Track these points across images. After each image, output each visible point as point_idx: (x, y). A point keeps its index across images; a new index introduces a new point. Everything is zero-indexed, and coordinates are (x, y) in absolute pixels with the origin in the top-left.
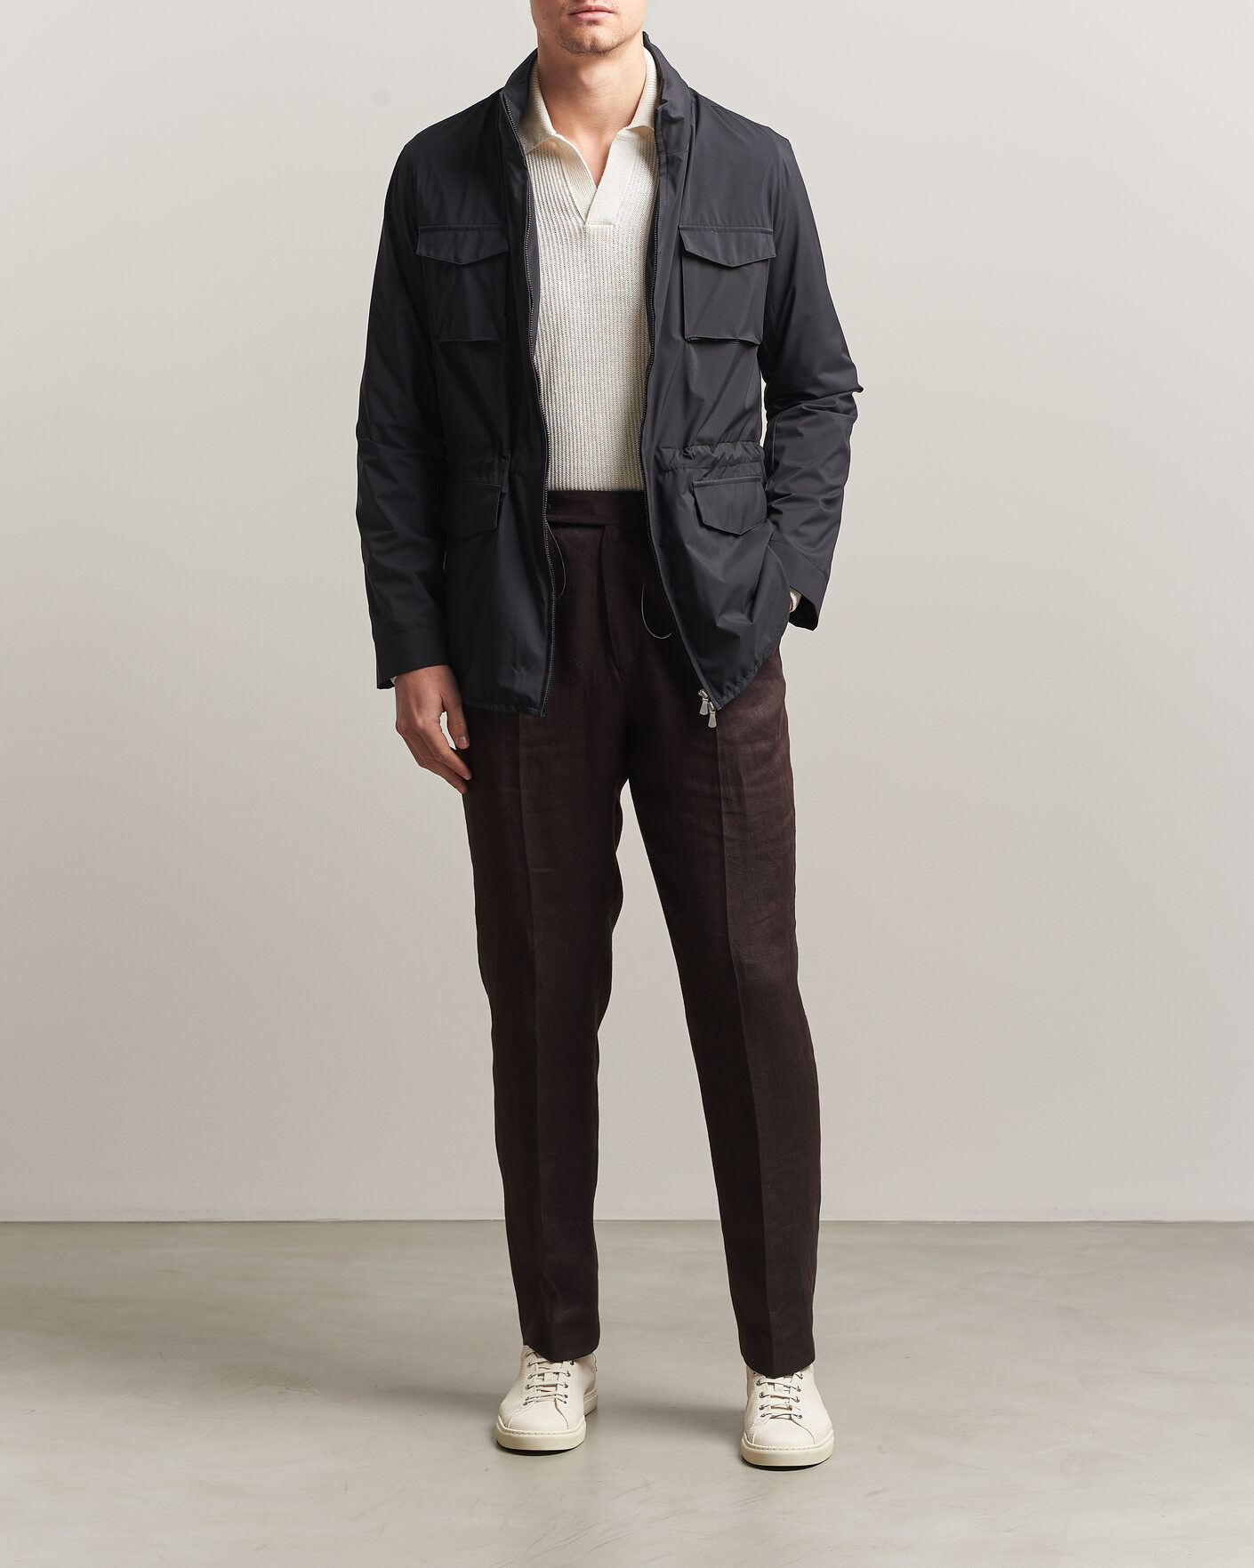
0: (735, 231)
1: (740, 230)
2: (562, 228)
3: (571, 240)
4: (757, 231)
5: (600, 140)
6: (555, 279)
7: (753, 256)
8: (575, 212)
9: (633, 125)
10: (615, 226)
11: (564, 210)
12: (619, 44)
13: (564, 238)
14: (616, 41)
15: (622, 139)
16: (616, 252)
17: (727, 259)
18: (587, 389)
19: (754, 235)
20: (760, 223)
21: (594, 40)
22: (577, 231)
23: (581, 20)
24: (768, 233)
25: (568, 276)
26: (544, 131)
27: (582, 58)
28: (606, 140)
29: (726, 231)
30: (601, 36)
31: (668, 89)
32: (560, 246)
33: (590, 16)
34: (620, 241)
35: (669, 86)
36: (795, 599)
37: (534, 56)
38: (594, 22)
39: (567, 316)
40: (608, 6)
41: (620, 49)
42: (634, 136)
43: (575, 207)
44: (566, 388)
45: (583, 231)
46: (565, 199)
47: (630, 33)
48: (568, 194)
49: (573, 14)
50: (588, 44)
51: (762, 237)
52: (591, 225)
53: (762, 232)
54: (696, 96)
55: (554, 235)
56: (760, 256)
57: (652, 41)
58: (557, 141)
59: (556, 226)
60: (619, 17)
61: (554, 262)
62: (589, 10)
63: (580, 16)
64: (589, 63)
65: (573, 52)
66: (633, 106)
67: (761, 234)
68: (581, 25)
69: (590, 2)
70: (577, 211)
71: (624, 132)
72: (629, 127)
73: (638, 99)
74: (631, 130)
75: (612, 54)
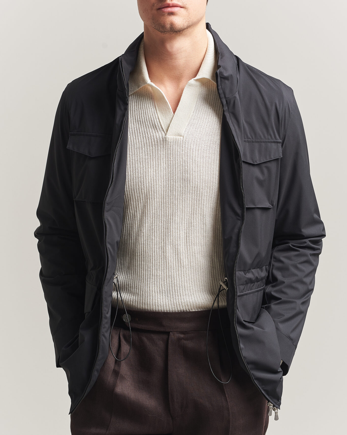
0: (258, 142)
1: (261, 142)
2: (152, 138)
3: (158, 145)
4: (271, 142)
5: (178, 86)
6: (147, 167)
7: (268, 157)
8: (161, 129)
9: (198, 77)
10: (183, 137)
11: (154, 127)
12: (189, 27)
13: (153, 143)
14: (186, 25)
15: (191, 85)
16: (184, 152)
17: (252, 160)
18: (163, 231)
19: (269, 144)
20: (273, 137)
21: (172, 24)
22: (161, 139)
23: (164, 12)
24: (278, 142)
25: (154, 166)
26: (144, 81)
27: (167, 35)
28: (181, 85)
29: (253, 142)
30: (176, 22)
31: (222, 58)
32: (151, 148)
33: (169, 9)
34: (187, 146)
35: (222, 56)
36: (282, 361)
37: (142, 36)
38: (172, 14)
39: (153, 189)
40: (180, 4)
41: (190, 30)
42: (198, 84)
43: (161, 125)
44: (150, 230)
45: (165, 140)
46: (155, 120)
47: (195, 20)
48: (157, 117)
49: (159, 9)
50: (168, 26)
51: (274, 146)
52: (170, 136)
53: (274, 142)
54: (238, 59)
55: (148, 141)
56: (272, 157)
57: (213, 27)
58: (152, 86)
59: (149, 136)
60: (187, 10)
61: (147, 157)
62: (169, 6)
63: (163, 10)
64: (172, 39)
65: (161, 32)
66: (198, 65)
67: (273, 144)
68: (163, 15)
69: (169, 1)
70: (162, 128)
71: (192, 81)
72: (196, 78)
73: (201, 61)
74: (197, 80)
75: (186, 32)
